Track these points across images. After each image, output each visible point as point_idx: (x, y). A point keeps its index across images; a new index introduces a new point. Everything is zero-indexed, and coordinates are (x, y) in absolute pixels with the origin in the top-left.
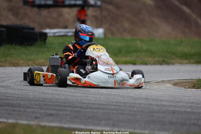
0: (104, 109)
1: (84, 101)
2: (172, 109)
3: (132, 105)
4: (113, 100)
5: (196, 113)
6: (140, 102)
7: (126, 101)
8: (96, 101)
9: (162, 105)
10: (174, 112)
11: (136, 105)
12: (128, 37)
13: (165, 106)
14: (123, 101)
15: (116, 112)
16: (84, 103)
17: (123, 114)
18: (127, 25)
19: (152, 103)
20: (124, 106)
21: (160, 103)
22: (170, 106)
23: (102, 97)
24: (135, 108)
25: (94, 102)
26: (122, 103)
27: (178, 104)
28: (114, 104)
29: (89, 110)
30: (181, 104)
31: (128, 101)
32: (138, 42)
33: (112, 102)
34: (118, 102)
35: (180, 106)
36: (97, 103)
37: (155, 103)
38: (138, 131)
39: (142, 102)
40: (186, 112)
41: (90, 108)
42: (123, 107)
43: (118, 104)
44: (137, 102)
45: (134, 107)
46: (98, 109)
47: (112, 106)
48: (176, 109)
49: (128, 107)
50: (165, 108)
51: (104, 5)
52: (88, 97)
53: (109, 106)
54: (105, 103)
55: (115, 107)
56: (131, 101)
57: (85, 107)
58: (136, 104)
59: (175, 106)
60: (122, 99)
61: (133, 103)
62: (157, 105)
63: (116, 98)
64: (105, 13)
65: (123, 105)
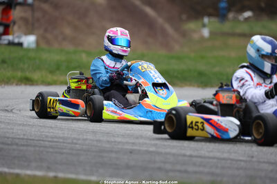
0: (35, 146)
1: (8, 135)
2: (129, 147)
3: (75, 141)
4: (47, 134)
5: (161, 153)
6: (85, 137)
7: (66, 135)
8: (24, 135)
9: (115, 142)
10: (131, 152)
11: (80, 142)
12: (70, 48)
13: (119, 142)
14: (61, 135)
15: (51, 150)
16: (8, 138)
17: (62, 153)
18: (68, 31)
19: (101, 138)
20: (64, 143)
21: (112, 139)
22: (127, 143)
23: (33, 130)
24: (77, 146)
25: (22, 137)
26: (60, 138)
27: (137, 141)
28: (50, 139)
29: (15, 147)
30: (141, 141)
31: (69, 136)
32: (84, 56)
33: (47, 137)
34: (56, 137)
35: (139, 144)
36: (26, 137)
37: (105, 138)
38: (82, 177)
39: (88, 137)
40: (148, 152)
41: (17, 144)
42: (62, 144)
43: (55, 140)
44: (81, 136)
45: (76, 144)
46: (27, 145)
47: (47, 143)
48: (135, 148)
49: (69, 143)
50: (120, 146)
51: (37, 4)
52: (13, 129)
53: (42, 142)
54: (37, 138)
55: (51, 144)
56: (73, 136)
57: (9, 143)
58: (79, 139)
59: (133, 143)
60: (60, 132)
61: (75, 139)
62: (108, 142)
63: (52, 131)
64: (38, 14)
65: (61, 140)
